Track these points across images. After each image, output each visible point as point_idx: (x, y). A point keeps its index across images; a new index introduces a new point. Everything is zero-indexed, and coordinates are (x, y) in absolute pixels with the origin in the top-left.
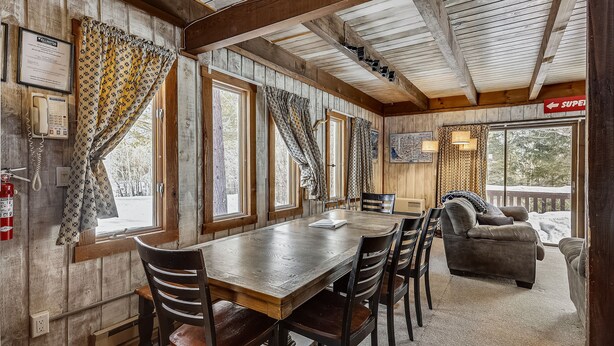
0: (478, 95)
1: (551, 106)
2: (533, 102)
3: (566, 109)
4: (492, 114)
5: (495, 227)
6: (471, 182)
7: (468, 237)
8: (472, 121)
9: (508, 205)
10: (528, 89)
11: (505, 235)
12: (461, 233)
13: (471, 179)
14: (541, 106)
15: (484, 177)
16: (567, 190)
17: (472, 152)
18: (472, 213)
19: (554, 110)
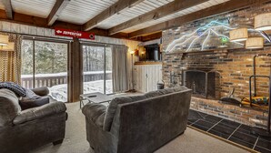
0: (14, 13)
1: (58, 32)
2: (49, 27)
3: (65, 35)
4: (25, 29)
5: (37, 109)
6: (9, 74)
7: (14, 125)
8: (9, 30)
9: (36, 87)
10: (48, 19)
11: (47, 112)
12: (6, 124)
13: (9, 72)
14: (53, 31)
15: (19, 70)
16: (65, 74)
17: (9, 52)
18: (15, 100)
19: (60, 34)
